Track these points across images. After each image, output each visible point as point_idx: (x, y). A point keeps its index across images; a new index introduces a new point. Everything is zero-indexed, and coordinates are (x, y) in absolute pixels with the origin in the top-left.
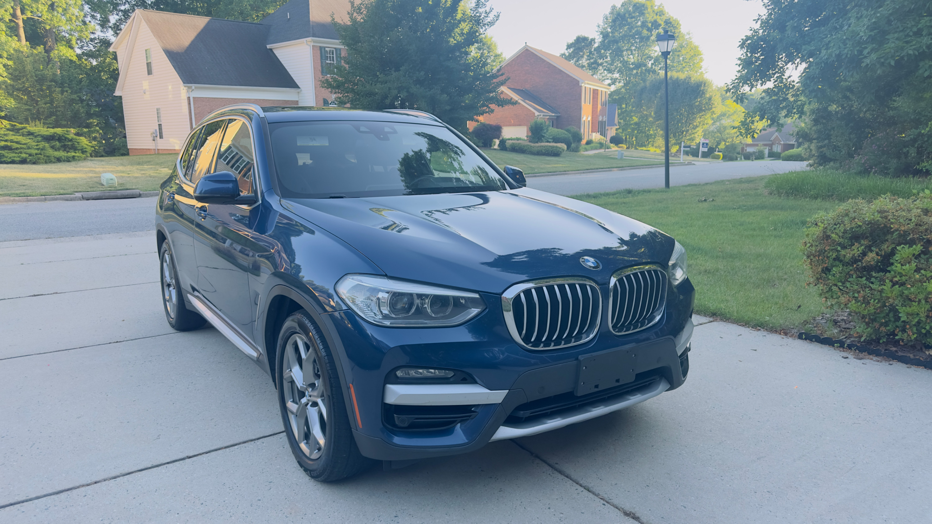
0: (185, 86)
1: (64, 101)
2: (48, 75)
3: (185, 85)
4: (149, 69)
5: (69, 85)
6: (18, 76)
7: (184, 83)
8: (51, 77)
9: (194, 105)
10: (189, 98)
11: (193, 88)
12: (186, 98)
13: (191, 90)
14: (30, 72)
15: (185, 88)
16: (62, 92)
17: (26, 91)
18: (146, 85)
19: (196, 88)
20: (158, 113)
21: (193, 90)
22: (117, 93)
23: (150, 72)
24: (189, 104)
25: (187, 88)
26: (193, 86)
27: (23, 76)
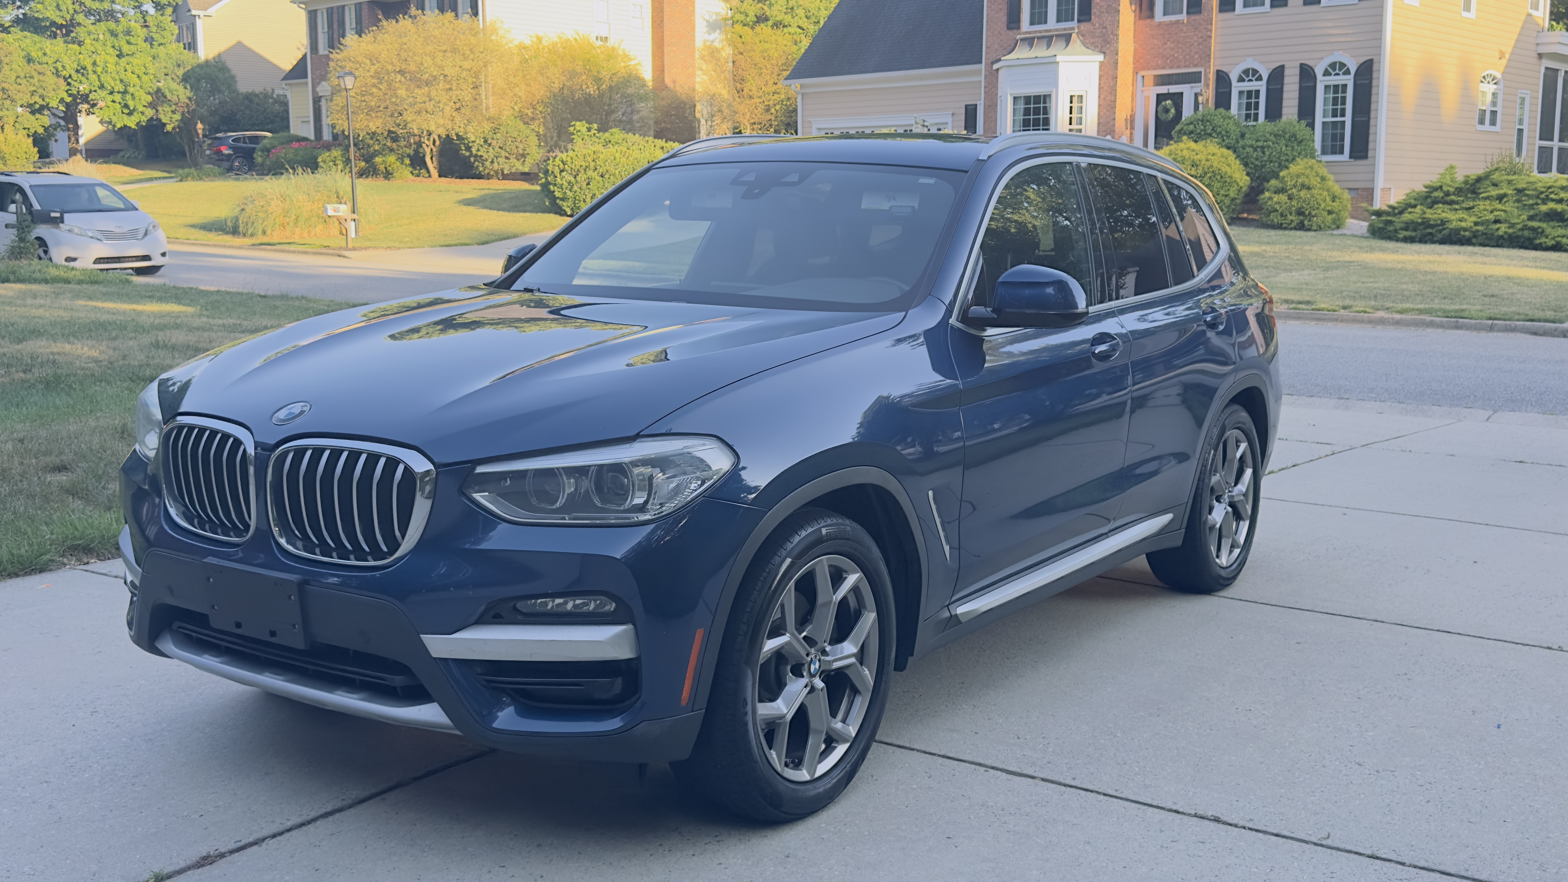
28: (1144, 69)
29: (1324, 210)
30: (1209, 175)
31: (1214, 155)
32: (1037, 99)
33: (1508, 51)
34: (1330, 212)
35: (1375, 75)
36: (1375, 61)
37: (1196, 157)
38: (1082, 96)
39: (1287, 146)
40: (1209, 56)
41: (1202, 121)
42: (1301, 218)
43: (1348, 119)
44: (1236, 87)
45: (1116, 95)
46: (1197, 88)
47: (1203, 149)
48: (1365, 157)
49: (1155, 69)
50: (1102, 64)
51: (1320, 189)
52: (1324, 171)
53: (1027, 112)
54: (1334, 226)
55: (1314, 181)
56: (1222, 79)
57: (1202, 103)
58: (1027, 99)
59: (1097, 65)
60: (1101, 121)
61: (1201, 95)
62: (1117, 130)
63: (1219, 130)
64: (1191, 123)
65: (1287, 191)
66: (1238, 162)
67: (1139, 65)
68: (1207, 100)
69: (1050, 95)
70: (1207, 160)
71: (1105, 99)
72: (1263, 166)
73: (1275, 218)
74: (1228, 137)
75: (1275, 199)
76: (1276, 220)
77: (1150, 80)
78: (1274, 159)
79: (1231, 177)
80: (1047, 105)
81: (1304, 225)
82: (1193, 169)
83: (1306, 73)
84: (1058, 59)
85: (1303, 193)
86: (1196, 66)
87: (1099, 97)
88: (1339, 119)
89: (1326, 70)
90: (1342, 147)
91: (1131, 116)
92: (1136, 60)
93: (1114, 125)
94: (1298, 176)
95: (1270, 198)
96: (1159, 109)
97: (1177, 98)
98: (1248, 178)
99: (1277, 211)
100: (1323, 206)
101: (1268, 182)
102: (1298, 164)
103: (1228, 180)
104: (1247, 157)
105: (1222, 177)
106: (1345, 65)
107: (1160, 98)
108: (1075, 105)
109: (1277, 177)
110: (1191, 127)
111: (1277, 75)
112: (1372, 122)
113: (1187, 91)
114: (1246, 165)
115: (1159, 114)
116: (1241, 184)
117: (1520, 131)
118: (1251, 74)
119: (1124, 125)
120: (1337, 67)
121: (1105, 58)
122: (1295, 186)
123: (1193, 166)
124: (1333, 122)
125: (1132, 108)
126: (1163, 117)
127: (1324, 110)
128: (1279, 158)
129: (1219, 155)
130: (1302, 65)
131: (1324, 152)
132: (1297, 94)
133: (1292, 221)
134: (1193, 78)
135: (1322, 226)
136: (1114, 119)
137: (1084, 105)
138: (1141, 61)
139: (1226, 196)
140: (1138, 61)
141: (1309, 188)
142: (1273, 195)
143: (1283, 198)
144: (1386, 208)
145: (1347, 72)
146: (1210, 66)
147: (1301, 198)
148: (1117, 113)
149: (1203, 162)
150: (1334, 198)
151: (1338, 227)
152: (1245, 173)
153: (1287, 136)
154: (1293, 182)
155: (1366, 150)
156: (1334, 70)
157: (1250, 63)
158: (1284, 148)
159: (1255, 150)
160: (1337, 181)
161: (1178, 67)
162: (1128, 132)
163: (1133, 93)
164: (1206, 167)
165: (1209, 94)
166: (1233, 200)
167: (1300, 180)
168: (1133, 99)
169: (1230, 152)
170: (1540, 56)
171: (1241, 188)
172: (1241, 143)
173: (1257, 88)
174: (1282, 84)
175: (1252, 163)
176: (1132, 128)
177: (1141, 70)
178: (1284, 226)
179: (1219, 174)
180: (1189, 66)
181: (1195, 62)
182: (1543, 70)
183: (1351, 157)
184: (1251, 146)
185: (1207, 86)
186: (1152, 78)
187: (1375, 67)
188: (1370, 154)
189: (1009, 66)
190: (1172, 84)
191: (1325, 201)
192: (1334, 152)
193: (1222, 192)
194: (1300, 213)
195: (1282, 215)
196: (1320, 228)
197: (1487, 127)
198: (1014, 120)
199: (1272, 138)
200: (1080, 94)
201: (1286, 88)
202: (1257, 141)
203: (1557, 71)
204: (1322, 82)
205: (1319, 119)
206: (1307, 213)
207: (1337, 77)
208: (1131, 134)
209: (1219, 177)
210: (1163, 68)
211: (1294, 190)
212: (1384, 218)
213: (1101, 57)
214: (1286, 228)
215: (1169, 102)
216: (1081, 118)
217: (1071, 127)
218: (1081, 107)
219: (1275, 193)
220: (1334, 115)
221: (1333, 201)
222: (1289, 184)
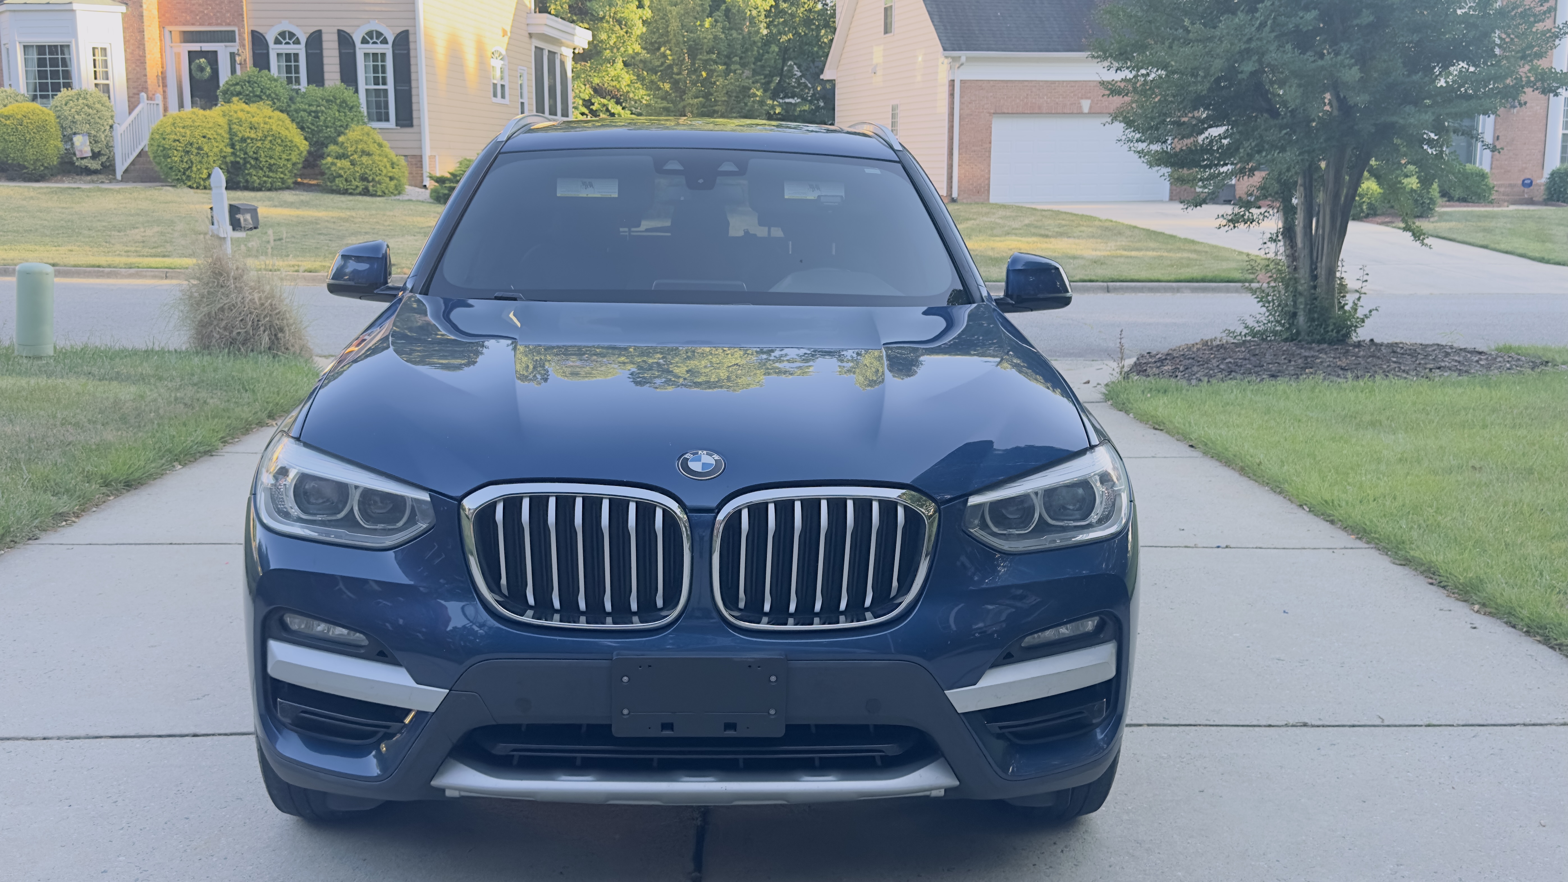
0: (946, 57)
1: (727, 93)
2: (706, 41)
3: (948, 53)
4: (889, 21)
5: (741, 58)
6: (655, 42)
7: (945, 50)
8: (711, 44)
9: (961, 97)
10: (952, 83)
11: (963, 59)
12: (946, 82)
13: (957, 65)
14: (675, 35)
15: (946, 61)
16: (727, 72)
17: (667, 73)
18: (878, 55)
19: (968, 59)
20: (894, 116)
21: (962, 64)
22: (826, 75)
23: (887, 30)
24: (952, 95)
25: (950, 60)
26: (964, 55)
27: (664, 44)
28: (171, 24)
29: (385, 176)
30: (269, 138)
31: (270, 118)
32: (53, 49)
33: (508, 29)
34: (391, 179)
35: (412, 46)
36: (410, 32)
37: (253, 120)
38: (105, 49)
39: (339, 111)
40: (242, 15)
41: (249, 82)
42: (365, 183)
43: (390, 86)
44: (274, 50)
45: (144, 49)
46: (234, 47)
47: (258, 112)
48: (411, 125)
49: (184, 24)
50: (124, 16)
51: (380, 155)
52: (379, 138)
53: (41, 63)
54: (396, 192)
55: (373, 148)
56: (258, 40)
57: (240, 64)
58: (41, 49)
59: (120, 17)
60: (130, 77)
61: (239, 55)
62: (150, 88)
63: (268, 92)
64: (237, 84)
65: (348, 157)
66: (295, 126)
67: (165, 21)
68: (245, 60)
69: (68, 46)
70: (265, 123)
71: (132, 53)
72: (321, 131)
73: (340, 183)
74: (279, 100)
75: (339, 165)
76: (341, 186)
77: (177, 37)
78: (330, 124)
79: (291, 141)
80: (66, 56)
81: (368, 191)
82: (253, 132)
83: (345, 40)
84: (75, 6)
85: (364, 159)
86: (229, 25)
87: (125, 51)
88: (381, 87)
89: (364, 38)
90: (387, 114)
91: (162, 73)
92: (161, 15)
93: (146, 82)
94: (357, 142)
95: (333, 164)
96: (192, 67)
97: (212, 57)
98: (307, 143)
99: (342, 176)
100: (385, 171)
101: (327, 147)
102: (354, 131)
103: (289, 144)
104: (303, 121)
105: (282, 141)
106: (381, 34)
107: (192, 55)
108: (99, 58)
109: (336, 143)
110: (238, 88)
111: (315, 40)
112: (414, 92)
113: (223, 50)
114: (302, 129)
115: (193, 72)
116: (301, 149)
117: (522, 104)
118: (286, 36)
119: (156, 81)
120: (373, 36)
121: (127, 9)
122: (355, 152)
123: (251, 128)
124: (375, 90)
125: (162, 64)
126: (198, 75)
127: (366, 77)
128: (334, 124)
129: (276, 118)
130: (339, 31)
131: (371, 119)
132: (337, 60)
133: (357, 187)
134: (228, 37)
135: (386, 192)
136: (146, 75)
137: (109, 58)
138: (167, 15)
139: (288, 160)
140: (164, 15)
141: (369, 154)
142: (335, 161)
143: (346, 163)
144: (449, 176)
145: (385, 41)
146: (243, 25)
147: (363, 164)
148: (148, 69)
149: (262, 125)
150: (393, 165)
151: (399, 193)
152: (302, 137)
153: (338, 101)
154: (353, 149)
155: (411, 119)
156: (372, 38)
157: (286, 26)
158: (337, 113)
159: (309, 113)
160: (391, 148)
161: (210, 24)
162: (161, 89)
163: (161, 49)
164: (265, 130)
165: (247, 54)
166: (294, 164)
167: (360, 147)
168: (162, 55)
169: (284, 116)
170: (531, 35)
171: (302, 152)
172: (293, 107)
173: (296, 52)
174: (321, 49)
175: (309, 128)
176: (165, 85)
177: (168, 25)
178: (350, 191)
179: (280, 138)
180: (221, 24)
181: (228, 21)
182: (533, 49)
183: (397, 125)
184: (304, 110)
185: (243, 46)
186: (178, 34)
187: (411, 38)
188: (415, 122)
189: (14, 11)
190: (204, 42)
191: (385, 167)
192: (379, 120)
193: (284, 156)
194: (364, 178)
195: (346, 180)
196: (384, 194)
197: (499, 99)
198: (26, 71)
199: (324, 102)
200: (104, 46)
201: (326, 53)
202: (310, 105)
203: (542, 49)
204: (361, 50)
205: (362, 86)
206: (370, 178)
207: (375, 46)
208: (164, 92)
209: (279, 141)
210: (193, 24)
211: (355, 156)
212: (448, 185)
213: (123, 8)
214: (351, 194)
215: (203, 60)
216: (107, 73)
217: (97, 82)
218: (106, 61)
219: (337, 158)
220: (376, 83)
221: (393, 168)
222: (349, 149)
